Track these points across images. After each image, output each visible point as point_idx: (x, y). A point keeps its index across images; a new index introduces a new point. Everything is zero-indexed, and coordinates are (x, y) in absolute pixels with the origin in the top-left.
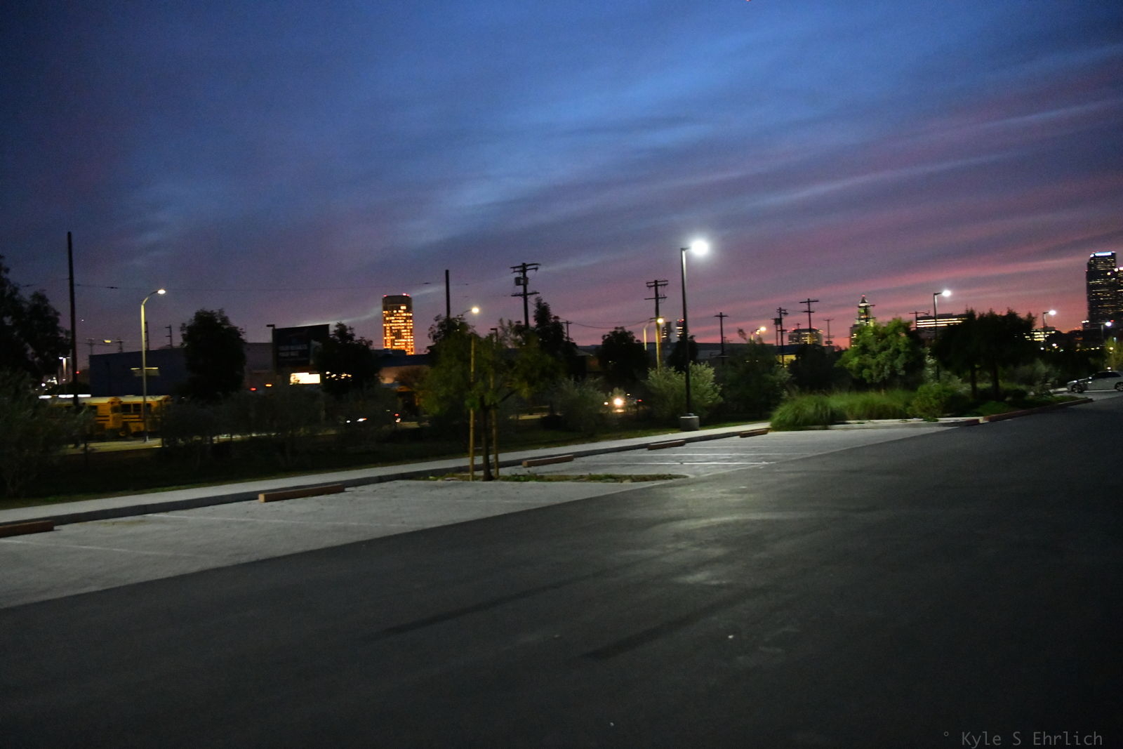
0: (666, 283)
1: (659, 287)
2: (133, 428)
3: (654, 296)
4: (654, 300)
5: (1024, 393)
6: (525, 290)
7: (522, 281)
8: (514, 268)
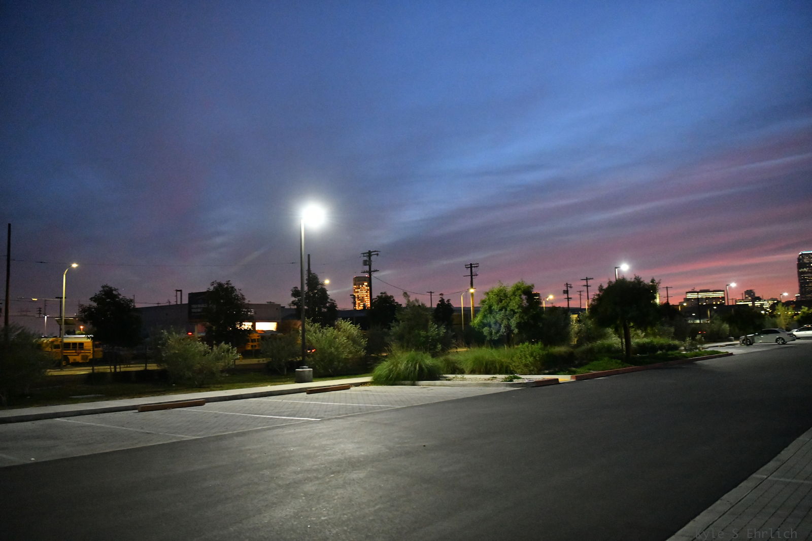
0: (477, 265)
1: (473, 268)
2: (71, 359)
3: (470, 274)
4: (470, 277)
5: (676, 348)
6: (370, 269)
7: (367, 263)
8: (364, 254)
